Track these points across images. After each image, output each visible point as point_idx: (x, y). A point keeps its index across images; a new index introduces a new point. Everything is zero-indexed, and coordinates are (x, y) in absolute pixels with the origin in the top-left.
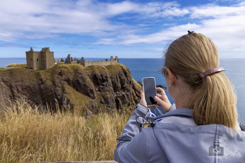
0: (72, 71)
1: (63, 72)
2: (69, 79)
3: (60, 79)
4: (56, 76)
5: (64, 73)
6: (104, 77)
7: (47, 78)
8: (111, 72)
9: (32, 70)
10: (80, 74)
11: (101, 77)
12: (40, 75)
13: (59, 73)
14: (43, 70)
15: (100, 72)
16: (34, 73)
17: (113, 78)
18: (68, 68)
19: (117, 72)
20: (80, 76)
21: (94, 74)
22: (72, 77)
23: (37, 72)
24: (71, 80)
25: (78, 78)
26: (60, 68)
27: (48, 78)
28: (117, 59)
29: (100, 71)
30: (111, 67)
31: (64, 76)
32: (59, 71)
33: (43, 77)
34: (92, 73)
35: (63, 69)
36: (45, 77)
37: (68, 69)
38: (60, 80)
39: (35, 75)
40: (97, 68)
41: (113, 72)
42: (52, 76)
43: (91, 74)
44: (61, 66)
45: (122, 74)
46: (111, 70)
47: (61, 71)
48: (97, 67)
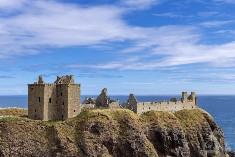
0: (115, 123)
1: (99, 126)
2: (111, 140)
3: (95, 140)
4: (87, 134)
5: (103, 128)
6: (175, 135)
7: (68, 139)
8: (187, 126)
9: (41, 121)
10: (134, 129)
11: (168, 137)
12: (56, 133)
13: (93, 127)
14: (61, 122)
15: (168, 127)
16: (44, 127)
17: (191, 139)
18: (109, 117)
19: (197, 125)
20: (133, 134)
21: (156, 129)
22: (117, 135)
23: (49, 125)
24: (115, 142)
25: (129, 139)
26: (94, 116)
27: (70, 139)
28: (194, 98)
29: (167, 124)
30: (186, 116)
31: (102, 135)
32: (93, 124)
33: (61, 136)
34: (152, 128)
35: (100, 119)
36: (65, 137)
37: (108, 119)
38: (95, 143)
39: (45, 132)
40: (160, 117)
41: (190, 125)
42: (78, 133)
43: (150, 131)
44: (96, 113)
45: (209, 130)
46: (185, 121)
47: (97, 122)
48: (159, 114)
